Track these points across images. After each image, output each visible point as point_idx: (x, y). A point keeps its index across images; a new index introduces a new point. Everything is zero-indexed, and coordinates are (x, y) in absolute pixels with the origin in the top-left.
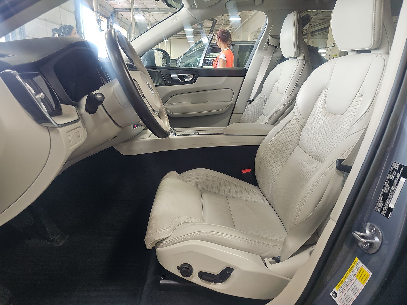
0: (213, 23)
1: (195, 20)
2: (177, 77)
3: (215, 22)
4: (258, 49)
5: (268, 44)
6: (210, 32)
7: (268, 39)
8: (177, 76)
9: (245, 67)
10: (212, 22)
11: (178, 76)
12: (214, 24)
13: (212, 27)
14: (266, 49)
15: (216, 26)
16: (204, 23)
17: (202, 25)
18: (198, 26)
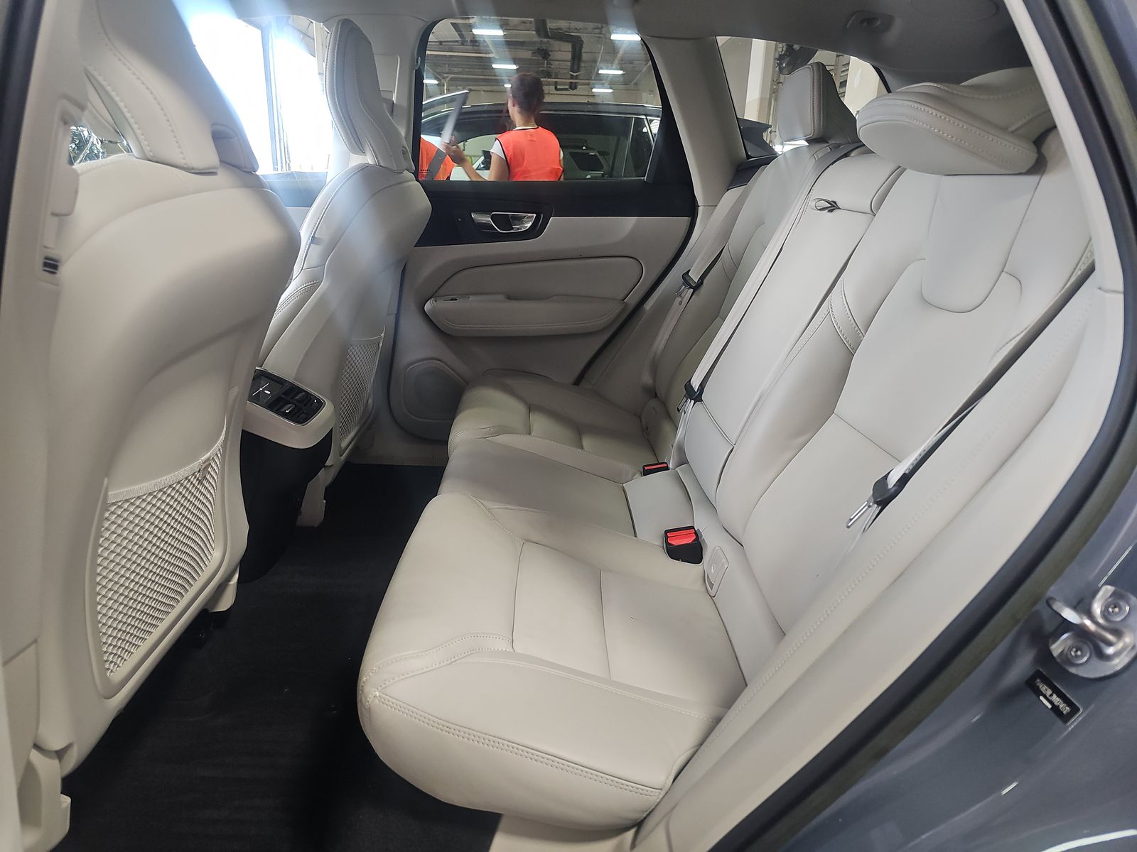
0: (574, 47)
3: (578, 46)
6: (572, 74)
10: (570, 47)
12: (578, 50)
13: (573, 58)
15: (585, 56)
16: (550, 49)
17: (545, 54)
18: (534, 58)
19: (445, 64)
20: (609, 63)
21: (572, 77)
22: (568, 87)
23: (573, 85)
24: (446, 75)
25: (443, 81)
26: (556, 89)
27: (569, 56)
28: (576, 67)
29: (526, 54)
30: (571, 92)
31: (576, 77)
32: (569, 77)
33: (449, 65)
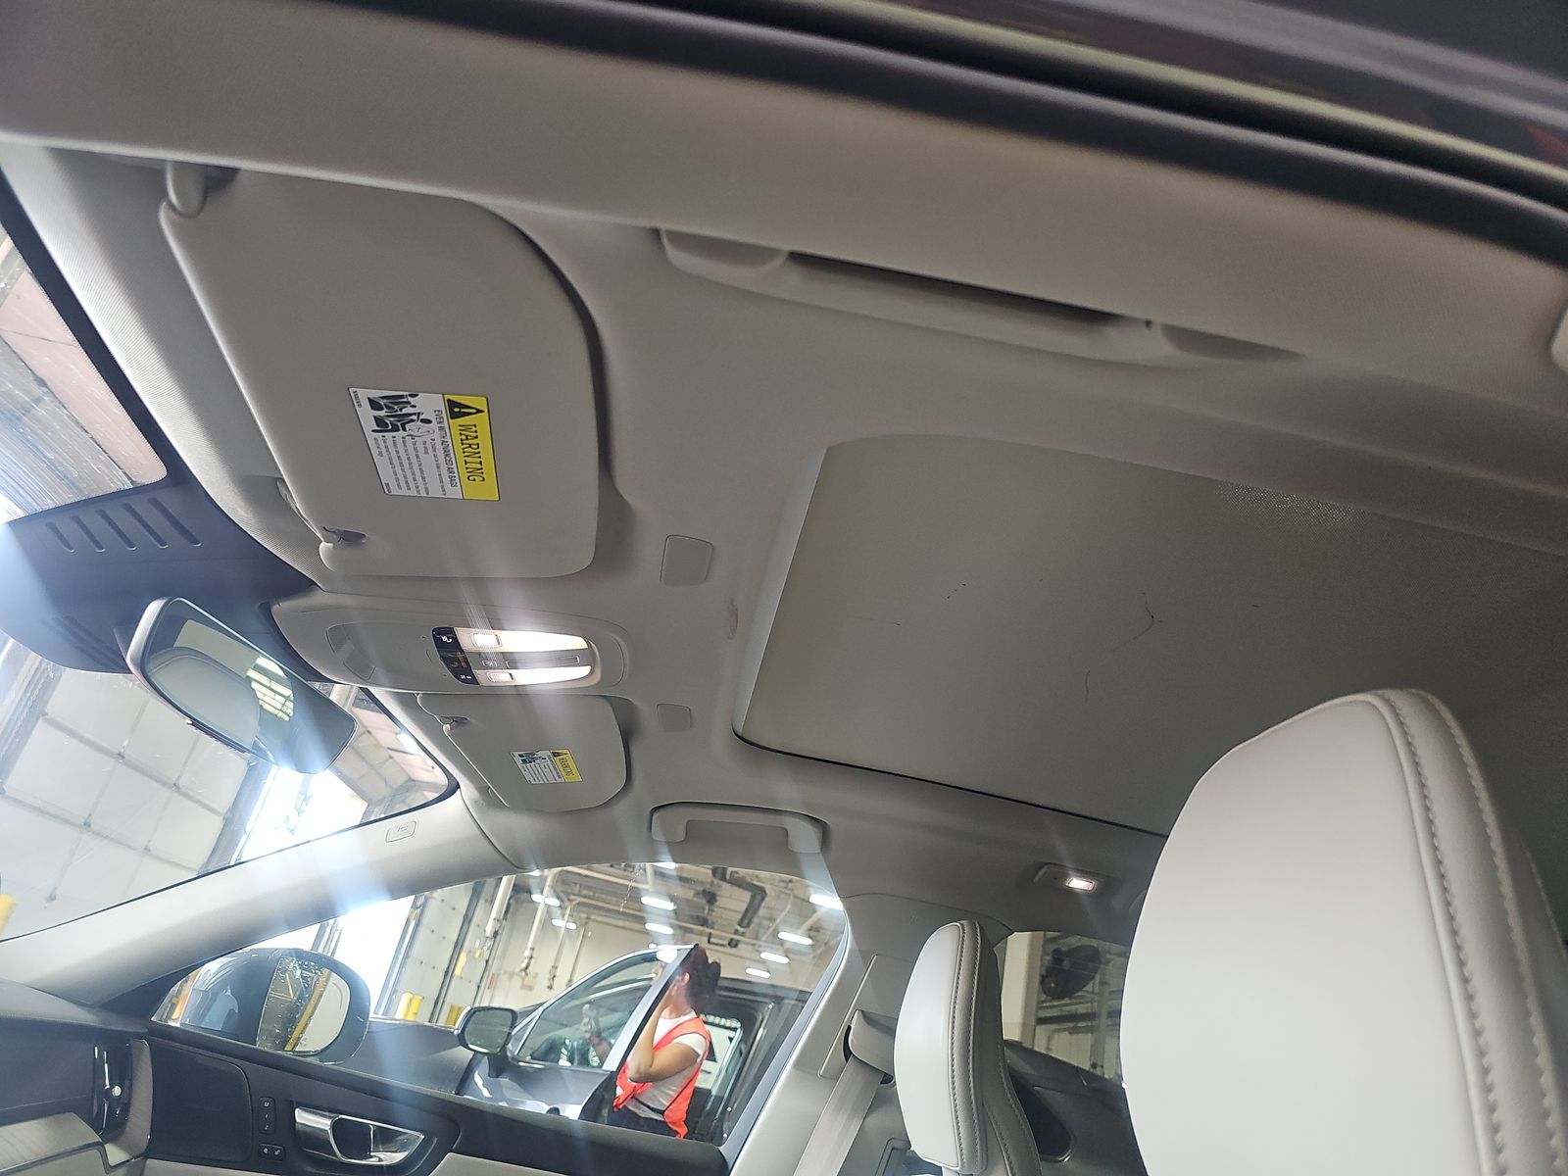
0: (753, 898)
1: (496, 856)
2: (328, 1128)
3: (759, 897)
4: (797, 1064)
5: (847, 1053)
6: (738, 928)
7: (849, 1028)
8: (329, 1122)
9: (721, 1148)
10: (746, 896)
11: (334, 1126)
12: (756, 902)
13: (747, 911)
14: (833, 1077)
15: (762, 912)
16: (719, 893)
17: (711, 898)
18: (695, 899)
19: (575, 884)
20: (795, 927)
21: (736, 932)
22: (726, 943)
23: (734, 943)
24: (572, 897)
25: (567, 903)
26: (709, 942)
27: (743, 907)
28: (746, 922)
29: (688, 894)
30: (729, 950)
31: (743, 934)
32: (733, 931)
33: (581, 885)
